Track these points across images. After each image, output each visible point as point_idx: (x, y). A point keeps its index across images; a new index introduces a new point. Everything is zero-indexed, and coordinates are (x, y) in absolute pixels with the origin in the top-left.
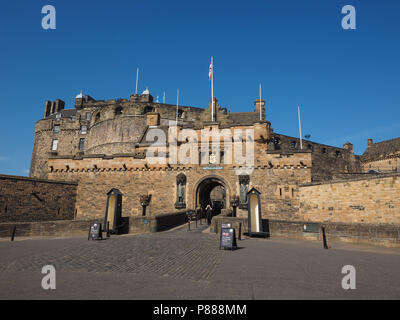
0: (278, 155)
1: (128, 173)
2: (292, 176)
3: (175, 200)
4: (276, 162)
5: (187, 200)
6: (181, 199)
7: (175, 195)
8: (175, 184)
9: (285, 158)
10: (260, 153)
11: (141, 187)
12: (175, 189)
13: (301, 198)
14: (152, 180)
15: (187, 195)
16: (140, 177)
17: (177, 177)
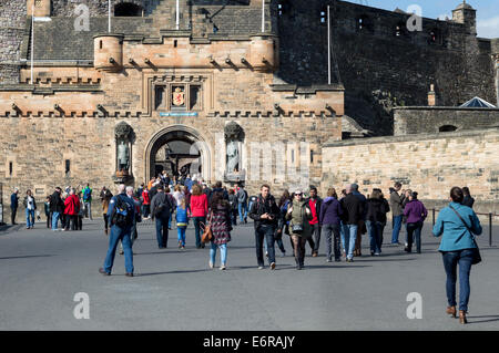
0: (291, 94)
1: (21, 120)
2: (313, 129)
3: (113, 169)
4: (287, 105)
5: (134, 169)
6: (124, 167)
7: (113, 161)
8: (112, 142)
9: (301, 100)
10: (261, 89)
11: (49, 147)
12: (112, 151)
13: (324, 166)
14: (69, 134)
15: (134, 161)
16: (46, 128)
17: (117, 129)
